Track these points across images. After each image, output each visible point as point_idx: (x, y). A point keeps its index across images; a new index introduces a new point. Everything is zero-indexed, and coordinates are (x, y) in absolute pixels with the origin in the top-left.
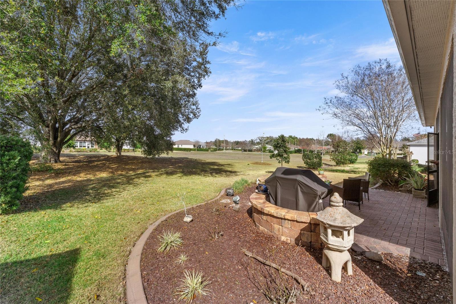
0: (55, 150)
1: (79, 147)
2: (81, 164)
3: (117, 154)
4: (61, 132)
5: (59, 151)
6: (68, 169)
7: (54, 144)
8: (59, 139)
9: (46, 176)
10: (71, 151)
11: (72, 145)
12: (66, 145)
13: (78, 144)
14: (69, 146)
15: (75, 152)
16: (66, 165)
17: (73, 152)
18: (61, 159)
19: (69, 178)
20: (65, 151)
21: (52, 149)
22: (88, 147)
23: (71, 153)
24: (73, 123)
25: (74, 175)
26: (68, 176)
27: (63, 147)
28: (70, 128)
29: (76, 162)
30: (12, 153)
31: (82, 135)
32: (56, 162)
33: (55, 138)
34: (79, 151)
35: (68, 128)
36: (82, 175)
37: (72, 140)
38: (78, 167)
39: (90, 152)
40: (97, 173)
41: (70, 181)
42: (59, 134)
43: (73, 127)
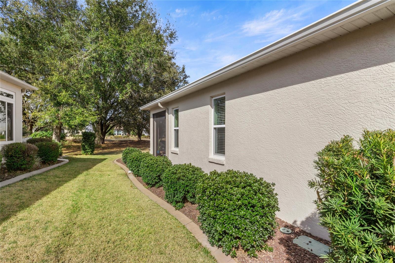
0: (102, 136)
1: (116, 135)
2: (115, 145)
3: (138, 139)
4: (105, 126)
5: (104, 138)
6: (108, 147)
7: (102, 133)
8: (104, 130)
9: (99, 149)
10: (111, 138)
11: (112, 133)
12: (108, 134)
13: (116, 132)
14: (110, 134)
15: (114, 138)
16: (107, 145)
17: (112, 138)
18: (105, 142)
19: (109, 150)
20: (107, 137)
21: (101, 137)
22: (123, 135)
23: (112, 139)
24: (111, 121)
25: (111, 149)
26: (108, 149)
27: (107, 134)
28: (109, 124)
29: (113, 144)
30: (92, 137)
31: (118, 126)
32: (103, 144)
33: (102, 130)
34: (117, 137)
35: (108, 124)
36: (114, 149)
37: (112, 130)
38: (113, 146)
39: (124, 138)
40: (121, 149)
41: (108, 151)
42: (104, 128)
43: (110, 123)
